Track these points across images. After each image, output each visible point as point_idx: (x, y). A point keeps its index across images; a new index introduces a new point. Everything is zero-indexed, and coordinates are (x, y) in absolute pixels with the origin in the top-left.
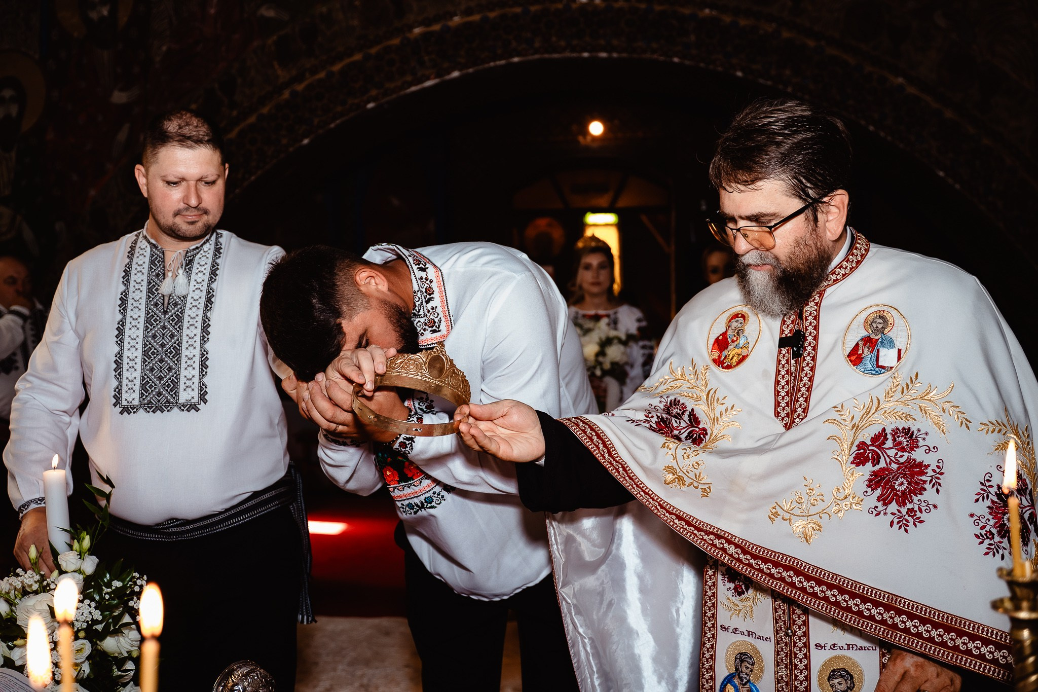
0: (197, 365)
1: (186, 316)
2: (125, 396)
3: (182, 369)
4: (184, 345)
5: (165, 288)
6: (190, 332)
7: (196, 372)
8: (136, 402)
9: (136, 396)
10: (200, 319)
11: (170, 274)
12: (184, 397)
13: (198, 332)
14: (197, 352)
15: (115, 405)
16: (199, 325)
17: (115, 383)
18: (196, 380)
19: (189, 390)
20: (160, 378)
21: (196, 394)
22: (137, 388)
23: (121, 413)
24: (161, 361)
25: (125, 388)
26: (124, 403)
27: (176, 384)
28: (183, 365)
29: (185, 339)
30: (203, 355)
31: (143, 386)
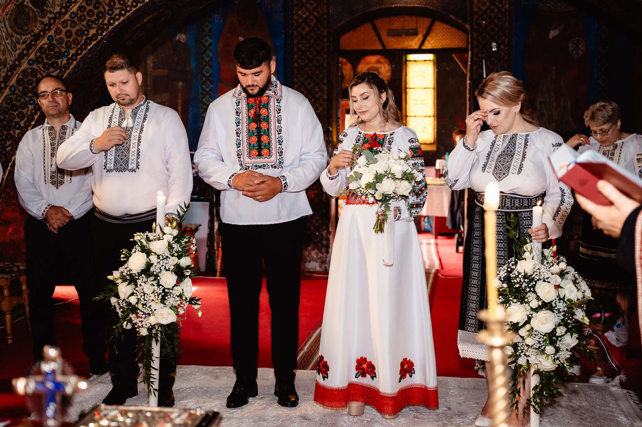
0: (136, 155)
1: (132, 135)
2: (108, 165)
3: (130, 156)
4: (131, 147)
5: (124, 125)
6: (134, 141)
7: (135, 157)
8: (112, 168)
9: (112, 165)
10: (137, 137)
11: (126, 119)
12: (130, 167)
13: (137, 141)
14: (136, 150)
15: (104, 169)
16: (137, 139)
17: (105, 161)
18: (135, 160)
19: (133, 164)
20: (122, 159)
21: (135, 166)
22: (113, 162)
23: (107, 172)
24: (122, 152)
25: (108, 163)
26: (108, 168)
27: (128, 162)
28: (131, 154)
29: (132, 144)
30: (138, 150)
31: (115, 162)
